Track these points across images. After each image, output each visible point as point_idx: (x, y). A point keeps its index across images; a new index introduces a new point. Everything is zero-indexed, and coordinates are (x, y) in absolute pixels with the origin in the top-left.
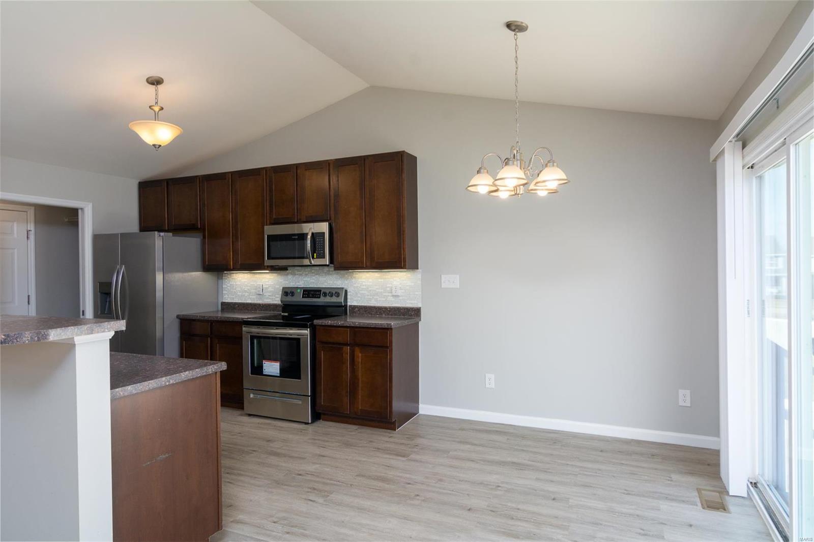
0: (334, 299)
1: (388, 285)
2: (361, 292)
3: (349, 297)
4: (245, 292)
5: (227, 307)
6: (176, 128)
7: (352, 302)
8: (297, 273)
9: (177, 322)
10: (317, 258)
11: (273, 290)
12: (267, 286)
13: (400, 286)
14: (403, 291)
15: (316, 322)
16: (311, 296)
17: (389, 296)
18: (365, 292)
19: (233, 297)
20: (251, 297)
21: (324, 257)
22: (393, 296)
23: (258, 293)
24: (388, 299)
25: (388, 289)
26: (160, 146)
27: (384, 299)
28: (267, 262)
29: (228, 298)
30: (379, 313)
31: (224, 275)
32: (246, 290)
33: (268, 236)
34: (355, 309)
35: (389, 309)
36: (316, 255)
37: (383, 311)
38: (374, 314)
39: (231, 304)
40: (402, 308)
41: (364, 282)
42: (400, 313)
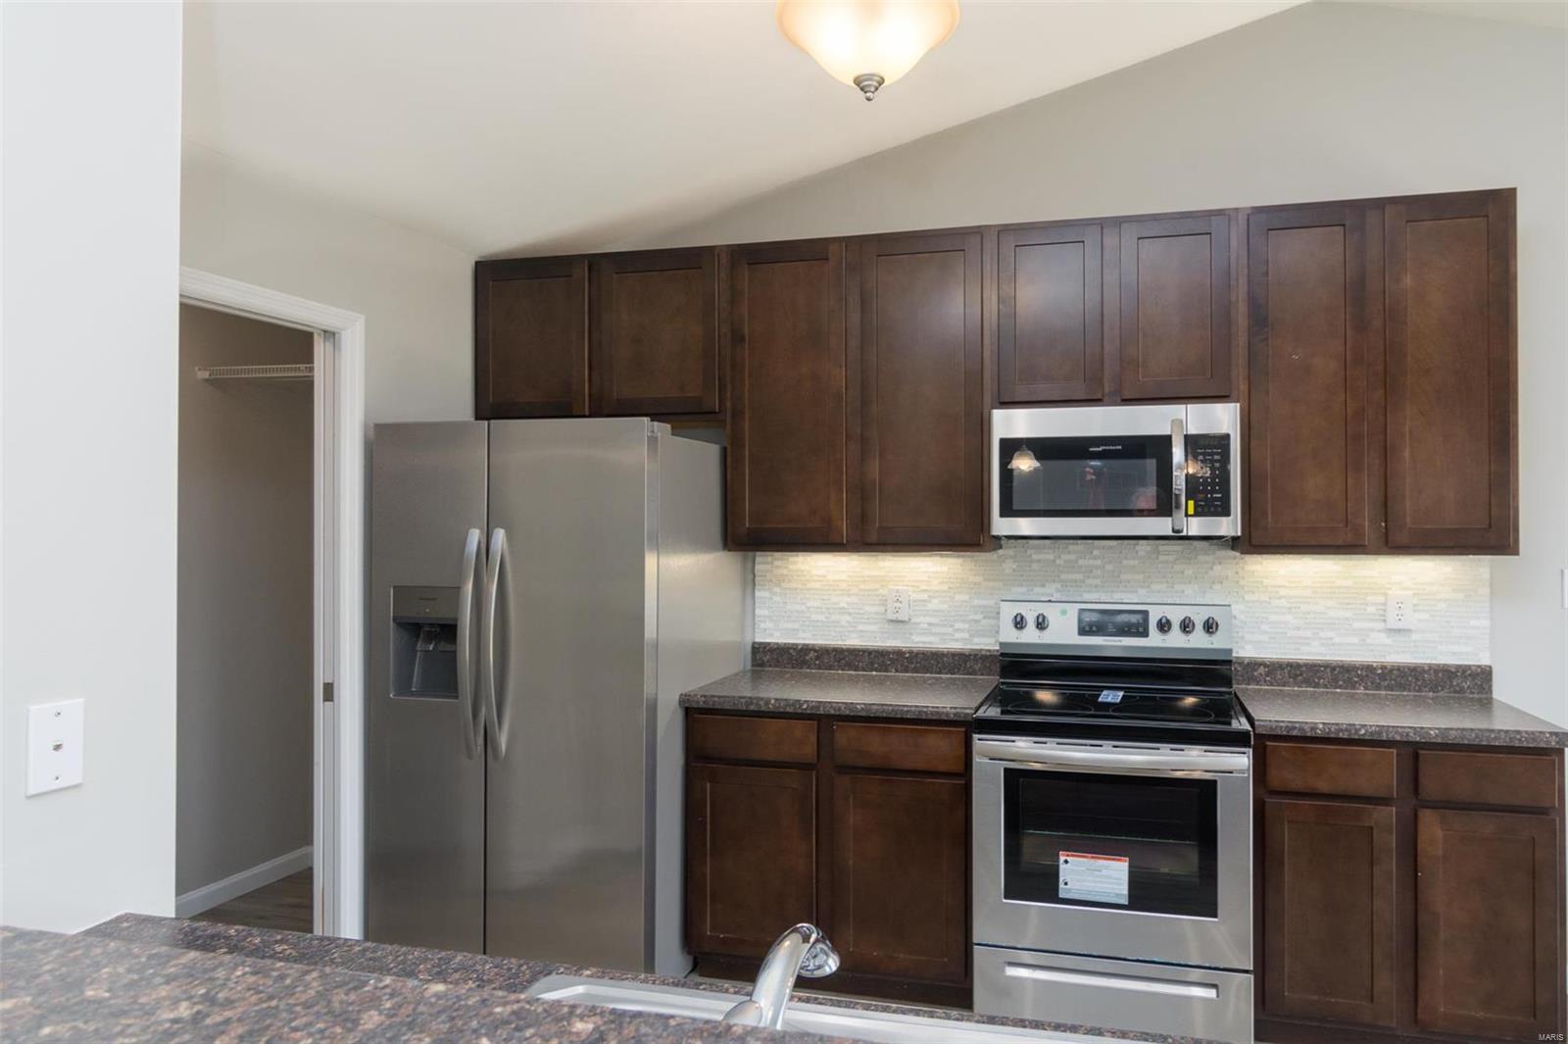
0: (1200, 641)
1: (1370, 598)
2: (1273, 618)
4: (843, 611)
5: (770, 659)
7: (1241, 645)
8: (1035, 557)
9: (679, 716)
10: (1197, 514)
11: (945, 607)
12: (925, 596)
13: (1415, 601)
14: (1425, 616)
15: (1265, 724)
16: (1111, 628)
17: (1372, 630)
18: (1289, 618)
19: (796, 626)
20: (861, 627)
21: (1224, 510)
22: (1391, 631)
23: (891, 616)
24: (1368, 641)
25: (1371, 609)
26: (881, 82)
27: (1355, 640)
28: (1001, 526)
29: (774, 631)
30: (1344, 681)
31: (758, 559)
32: (843, 608)
33: (1003, 441)
34: (1255, 670)
35: (1380, 671)
36: (1196, 507)
37: (1358, 676)
38: (1325, 686)
39: (789, 648)
40: (1426, 668)
41: (1284, 586)
42: (1419, 683)
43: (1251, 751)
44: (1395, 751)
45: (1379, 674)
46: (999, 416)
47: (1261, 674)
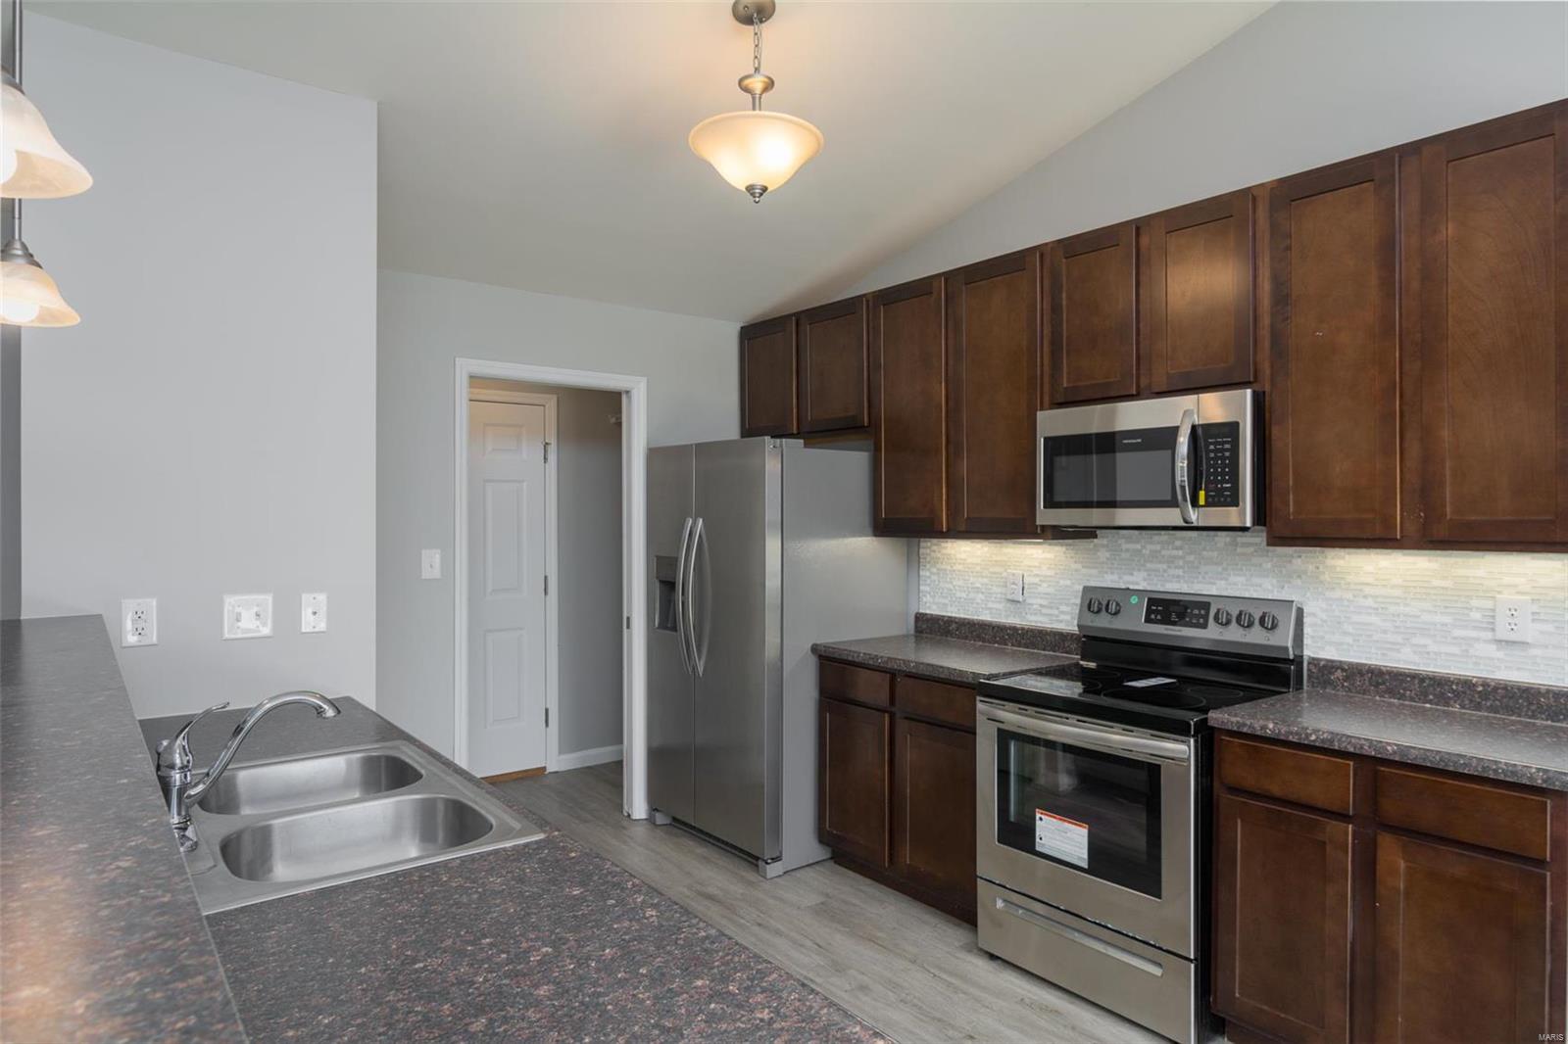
0: (1256, 637)
1: (1474, 603)
2: (1355, 618)
3: (1307, 630)
4: (978, 590)
5: (932, 629)
6: (810, 130)
7: (1320, 646)
8: (1125, 546)
9: (812, 663)
10: (1208, 504)
11: (1051, 590)
12: (1037, 580)
13: (1535, 608)
14: (1550, 628)
15: (1218, 717)
16: (1174, 617)
17: (1477, 640)
18: (1374, 619)
19: (946, 601)
20: (990, 605)
21: (1234, 500)
22: (1500, 642)
23: (1010, 596)
24: (1472, 652)
25: (1476, 616)
26: (765, 189)
27: (1455, 650)
28: (1045, 516)
29: (932, 606)
30: (1434, 695)
31: (922, 544)
32: (978, 588)
33: (1046, 439)
34: (1333, 673)
35: (1480, 689)
36: (1207, 497)
37: (1453, 691)
38: (1412, 699)
39: (939, 620)
40: (1543, 691)
41: (1368, 584)
42: (1533, 707)
43: (1192, 741)
44: (1352, 763)
45: (1480, 692)
46: (1042, 416)
47: (1338, 678)
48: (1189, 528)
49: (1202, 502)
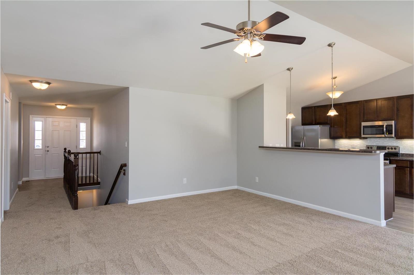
0: (393, 150)
2: (407, 148)
3: (400, 150)
6: (341, 92)
7: (401, 152)
8: (372, 140)
10: (388, 134)
11: (360, 146)
12: (357, 145)
15: (391, 158)
16: (381, 149)
18: (409, 148)
21: (392, 134)
26: (336, 98)
28: (362, 136)
33: (363, 126)
36: (388, 133)
43: (388, 161)
44: (409, 162)
46: (362, 123)
47: (404, 155)
48: (385, 137)
49: (387, 134)
